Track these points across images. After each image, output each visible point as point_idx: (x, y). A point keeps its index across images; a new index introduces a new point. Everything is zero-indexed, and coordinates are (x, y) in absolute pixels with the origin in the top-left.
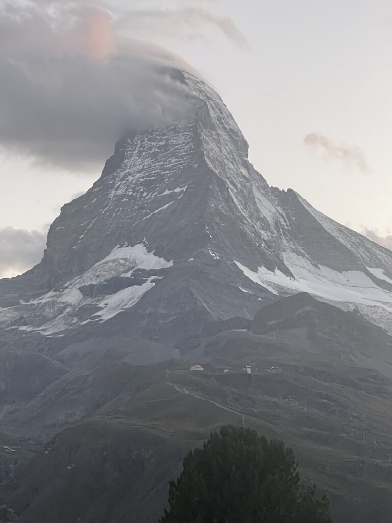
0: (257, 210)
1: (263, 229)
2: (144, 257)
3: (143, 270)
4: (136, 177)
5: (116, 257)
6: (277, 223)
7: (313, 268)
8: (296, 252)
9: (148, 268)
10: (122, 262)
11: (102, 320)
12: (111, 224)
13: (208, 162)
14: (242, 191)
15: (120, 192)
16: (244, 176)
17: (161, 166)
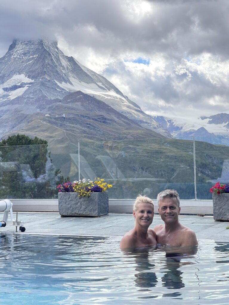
0: (61, 63)
1: (63, 70)
2: (24, 78)
3: (24, 83)
4: (20, 51)
5: (14, 78)
6: (67, 68)
7: (79, 83)
8: (74, 77)
9: (25, 82)
10: (17, 80)
11: (10, 99)
12: (12, 67)
13: (45, 47)
14: (56, 57)
15: (15, 56)
16: (56, 52)
17: (29, 48)
